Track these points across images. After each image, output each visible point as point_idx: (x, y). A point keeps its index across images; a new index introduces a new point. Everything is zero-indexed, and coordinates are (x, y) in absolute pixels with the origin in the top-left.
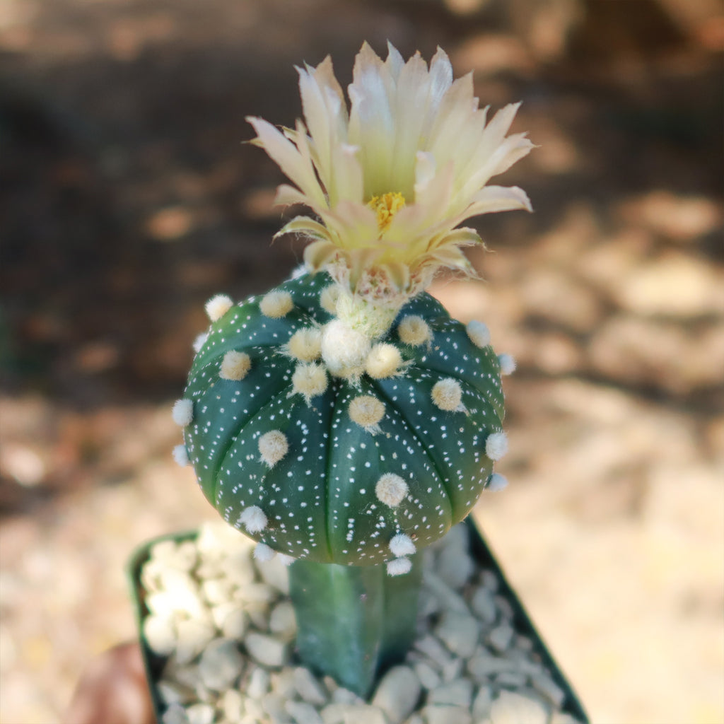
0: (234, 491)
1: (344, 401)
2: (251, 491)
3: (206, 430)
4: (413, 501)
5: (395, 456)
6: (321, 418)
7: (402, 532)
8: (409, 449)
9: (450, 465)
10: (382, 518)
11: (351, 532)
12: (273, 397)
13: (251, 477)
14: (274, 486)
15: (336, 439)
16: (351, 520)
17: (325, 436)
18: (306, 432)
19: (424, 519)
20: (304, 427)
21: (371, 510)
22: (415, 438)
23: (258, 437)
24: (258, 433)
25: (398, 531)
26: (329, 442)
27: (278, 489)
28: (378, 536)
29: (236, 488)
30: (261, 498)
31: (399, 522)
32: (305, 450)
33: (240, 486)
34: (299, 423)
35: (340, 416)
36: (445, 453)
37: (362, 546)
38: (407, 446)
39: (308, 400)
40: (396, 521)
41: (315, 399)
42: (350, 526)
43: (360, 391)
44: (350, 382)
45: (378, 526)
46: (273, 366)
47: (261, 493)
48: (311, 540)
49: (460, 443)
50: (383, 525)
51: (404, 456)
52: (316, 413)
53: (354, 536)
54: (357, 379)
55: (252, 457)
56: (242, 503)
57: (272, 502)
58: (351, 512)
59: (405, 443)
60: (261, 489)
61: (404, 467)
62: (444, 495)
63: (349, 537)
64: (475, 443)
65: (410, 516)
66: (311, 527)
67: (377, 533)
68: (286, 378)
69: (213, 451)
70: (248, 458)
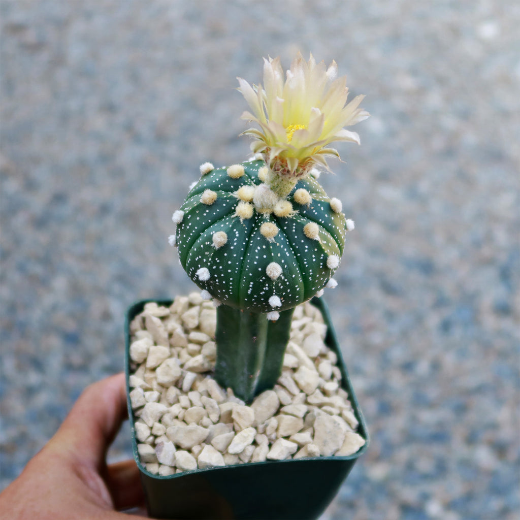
0: (196, 260)
1: (260, 224)
2: (205, 260)
3: (188, 227)
4: (284, 280)
5: (279, 255)
6: (246, 230)
7: (276, 294)
8: (287, 253)
9: (307, 266)
10: (267, 285)
11: (251, 289)
12: (225, 216)
13: (206, 253)
14: (217, 259)
15: (252, 242)
16: (252, 283)
17: (247, 239)
18: (237, 235)
19: (289, 291)
20: (237, 233)
21: (262, 279)
22: (291, 249)
23: (213, 234)
24: (214, 232)
25: (274, 294)
26: (248, 243)
27: (218, 261)
28: (264, 294)
29: (198, 258)
30: (209, 264)
31: (275, 289)
32: (235, 244)
33: (200, 257)
34: (235, 230)
35: (256, 231)
36: (305, 260)
37: (255, 298)
38: (286, 252)
39: (241, 220)
40: (274, 288)
41: (245, 220)
42: (251, 286)
43: (268, 220)
44: (265, 216)
45: (264, 289)
46: (228, 201)
47: (210, 262)
48: (230, 290)
49: (314, 256)
50: (267, 288)
51: (283, 256)
52: (244, 227)
53: (252, 292)
54: (268, 215)
55: (209, 243)
56: (199, 266)
57: (214, 267)
58: (251, 279)
59: (285, 250)
60: (210, 259)
61: (283, 261)
62: (301, 281)
63: (249, 292)
64: (322, 258)
65: (282, 287)
66: (231, 283)
67: (263, 292)
68: (233, 208)
69: (189, 238)
70: (206, 243)
